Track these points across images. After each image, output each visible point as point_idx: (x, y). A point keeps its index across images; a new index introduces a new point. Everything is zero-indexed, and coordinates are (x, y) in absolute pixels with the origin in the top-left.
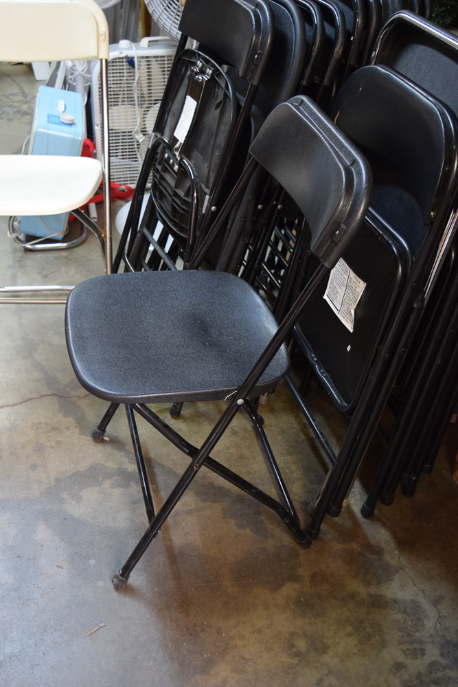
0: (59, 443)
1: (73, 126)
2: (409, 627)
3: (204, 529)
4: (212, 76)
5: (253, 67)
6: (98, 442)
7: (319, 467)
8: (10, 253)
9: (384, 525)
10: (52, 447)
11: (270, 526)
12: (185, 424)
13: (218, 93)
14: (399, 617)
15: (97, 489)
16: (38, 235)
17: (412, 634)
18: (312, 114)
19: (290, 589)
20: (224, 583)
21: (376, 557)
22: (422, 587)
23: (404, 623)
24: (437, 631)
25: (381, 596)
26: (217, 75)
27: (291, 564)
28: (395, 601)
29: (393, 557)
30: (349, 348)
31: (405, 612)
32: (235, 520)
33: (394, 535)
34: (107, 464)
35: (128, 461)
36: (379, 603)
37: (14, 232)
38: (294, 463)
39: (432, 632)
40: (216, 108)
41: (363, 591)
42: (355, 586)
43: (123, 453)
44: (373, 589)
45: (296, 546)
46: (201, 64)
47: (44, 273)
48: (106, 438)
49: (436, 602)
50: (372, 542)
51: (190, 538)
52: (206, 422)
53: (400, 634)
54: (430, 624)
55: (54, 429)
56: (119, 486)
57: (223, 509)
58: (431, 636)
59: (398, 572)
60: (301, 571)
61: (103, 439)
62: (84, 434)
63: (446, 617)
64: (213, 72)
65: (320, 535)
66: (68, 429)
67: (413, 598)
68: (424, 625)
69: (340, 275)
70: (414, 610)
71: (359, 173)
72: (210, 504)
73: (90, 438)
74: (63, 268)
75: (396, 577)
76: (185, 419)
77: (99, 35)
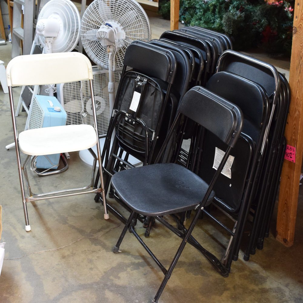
0: (98, 257)
1: (61, 112)
2: (280, 297)
3: (180, 279)
4: (147, 82)
5: (170, 77)
6: (117, 253)
7: (219, 245)
8: (32, 179)
9: (255, 262)
10: (96, 260)
11: (208, 272)
12: (153, 239)
13: (151, 89)
14: (274, 294)
15: (125, 272)
16: (45, 168)
17: (282, 299)
18: (206, 92)
19: (226, 294)
20: (198, 297)
21: (256, 275)
22: (279, 281)
23: (277, 296)
24: (291, 296)
25: (264, 288)
26: (150, 81)
27: (223, 284)
28: (271, 289)
29: (263, 273)
30: (230, 185)
31: (276, 292)
32: (192, 273)
33: (261, 265)
34: (125, 262)
35: (134, 259)
36: (264, 291)
37: (34, 168)
38: (208, 246)
39: (289, 296)
40: (151, 95)
41: (256, 288)
42: (252, 287)
43: (130, 256)
44: (260, 287)
45: (222, 277)
46: (139, 78)
47: (54, 185)
48: (119, 251)
49: (287, 286)
50: (253, 269)
51: (176, 283)
52: (162, 237)
53: (277, 300)
54: (287, 293)
55: (93, 252)
56: (135, 269)
57: (185, 270)
58: (289, 298)
59: (267, 278)
60: (228, 286)
61: (119, 252)
62: (109, 251)
63: (293, 290)
64: (147, 80)
65: (231, 271)
66: (100, 250)
67: (277, 286)
68: (285, 295)
69: (220, 156)
70: (279, 290)
71: (237, 111)
72: (178, 269)
73: (112, 253)
74: (63, 182)
75: (268, 280)
76: (152, 237)
77: (89, 69)
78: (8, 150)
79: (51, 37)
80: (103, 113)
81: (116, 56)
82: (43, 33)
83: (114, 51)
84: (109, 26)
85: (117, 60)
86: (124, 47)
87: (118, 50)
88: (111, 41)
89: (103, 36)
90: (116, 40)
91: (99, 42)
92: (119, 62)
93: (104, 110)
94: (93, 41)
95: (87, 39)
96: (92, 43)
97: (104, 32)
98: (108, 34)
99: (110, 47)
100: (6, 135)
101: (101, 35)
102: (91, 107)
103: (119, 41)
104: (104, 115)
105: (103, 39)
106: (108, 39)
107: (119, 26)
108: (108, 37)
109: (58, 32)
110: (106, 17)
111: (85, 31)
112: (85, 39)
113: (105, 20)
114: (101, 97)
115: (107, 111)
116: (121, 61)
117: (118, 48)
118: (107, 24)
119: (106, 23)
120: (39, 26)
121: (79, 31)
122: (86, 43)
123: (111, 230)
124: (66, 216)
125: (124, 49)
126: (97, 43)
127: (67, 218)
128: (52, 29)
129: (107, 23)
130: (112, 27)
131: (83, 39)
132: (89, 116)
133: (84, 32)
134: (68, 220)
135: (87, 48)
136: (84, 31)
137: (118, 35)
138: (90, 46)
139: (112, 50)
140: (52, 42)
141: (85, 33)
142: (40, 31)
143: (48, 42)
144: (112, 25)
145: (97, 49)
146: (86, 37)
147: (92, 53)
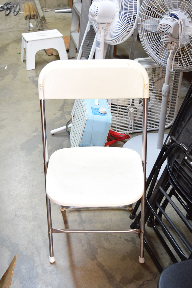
1: (106, 115)
77: (145, 85)
78: (53, 134)
79: (105, 23)
80: (151, 108)
81: (177, 54)
82: (96, 18)
83: (176, 49)
84: (174, 17)
85: (177, 59)
86: (189, 44)
87: (181, 48)
88: (174, 37)
89: (165, 29)
90: (180, 35)
91: (159, 35)
92: (180, 62)
93: (153, 105)
94: (151, 33)
95: (145, 30)
96: (150, 36)
97: (167, 25)
98: (172, 28)
99: (171, 44)
100: (55, 114)
101: (163, 29)
102: (139, 101)
103: (184, 37)
104: (152, 110)
105: (165, 34)
106: (171, 35)
107: (187, 17)
108: (172, 32)
109: (113, 17)
110: (172, 4)
111: (144, 19)
112: (142, 29)
113: (170, 8)
114: (152, 92)
115: (156, 106)
116: (182, 60)
117: (181, 45)
118: (172, 15)
119: (171, 13)
120: (92, 10)
121: (136, 18)
122: (143, 34)
123: (145, 283)
124: (97, 247)
125: (189, 47)
126: (157, 36)
127: (97, 249)
128: (107, 15)
129: (173, 12)
130: (178, 18)
131: (140, 29)
132: (137, 110)
133: (142, 21)
134: (97, 254)
135: (143, 40)
136: (142, 19)
137: (183, 29)
138: (147, 38)
139: (174, 46)
140: (105, 28)
141: (144, 22)
142: (93, 16)
143: (101, 29)
144: (179, 16)
145: (156, 43)
146: (145, 26)
147: (148, 46)
